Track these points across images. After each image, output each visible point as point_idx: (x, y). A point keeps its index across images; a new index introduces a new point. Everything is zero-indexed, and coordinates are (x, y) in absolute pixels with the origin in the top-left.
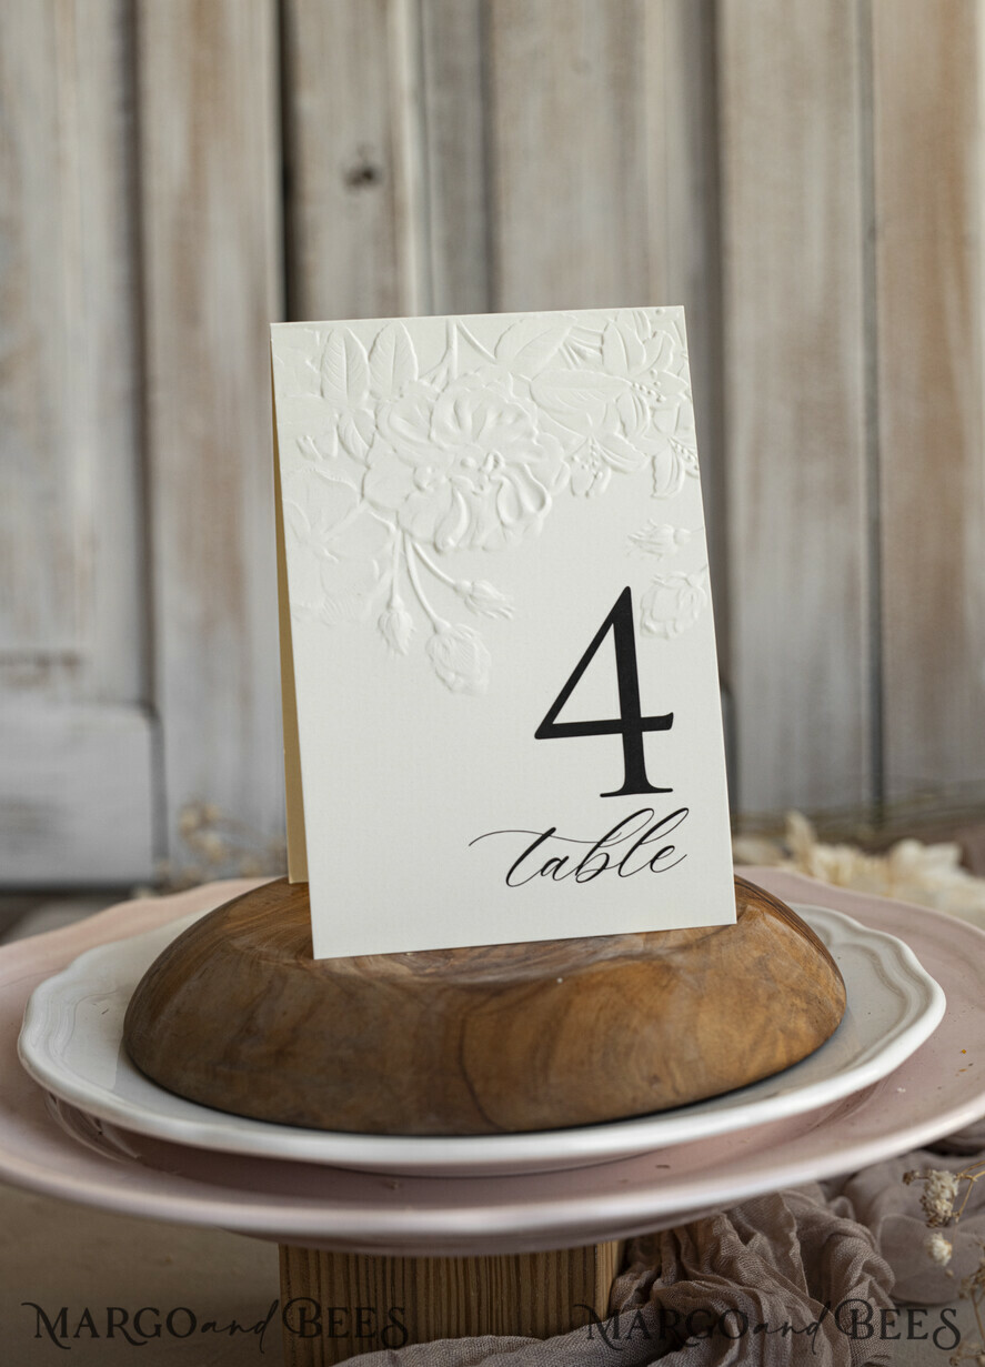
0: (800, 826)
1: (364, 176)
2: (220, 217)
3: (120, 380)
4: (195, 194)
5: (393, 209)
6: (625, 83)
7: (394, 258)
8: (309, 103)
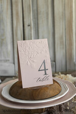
0: (60, 73)
1: (29, 25)
2: (19, 29)
3: (12, 40)
4: (17, 27)
5: (31, 28)
6: (47, 19)
7: (31, 31)
8: (25, 20)
